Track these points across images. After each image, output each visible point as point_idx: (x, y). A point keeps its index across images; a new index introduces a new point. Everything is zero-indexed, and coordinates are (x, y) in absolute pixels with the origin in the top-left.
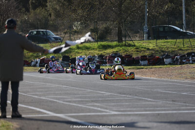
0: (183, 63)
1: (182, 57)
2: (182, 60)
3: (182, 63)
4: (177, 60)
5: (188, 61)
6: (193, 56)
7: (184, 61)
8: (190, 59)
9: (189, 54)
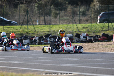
0: (42, 44)
1: (41, 38)
2: (40, 41)
3: (40, 43)
4: (35, 40)
5: (46, 42)
6: (51, 38)
7: (42, 42)
8: (48, 40)
9: (47, 36)
